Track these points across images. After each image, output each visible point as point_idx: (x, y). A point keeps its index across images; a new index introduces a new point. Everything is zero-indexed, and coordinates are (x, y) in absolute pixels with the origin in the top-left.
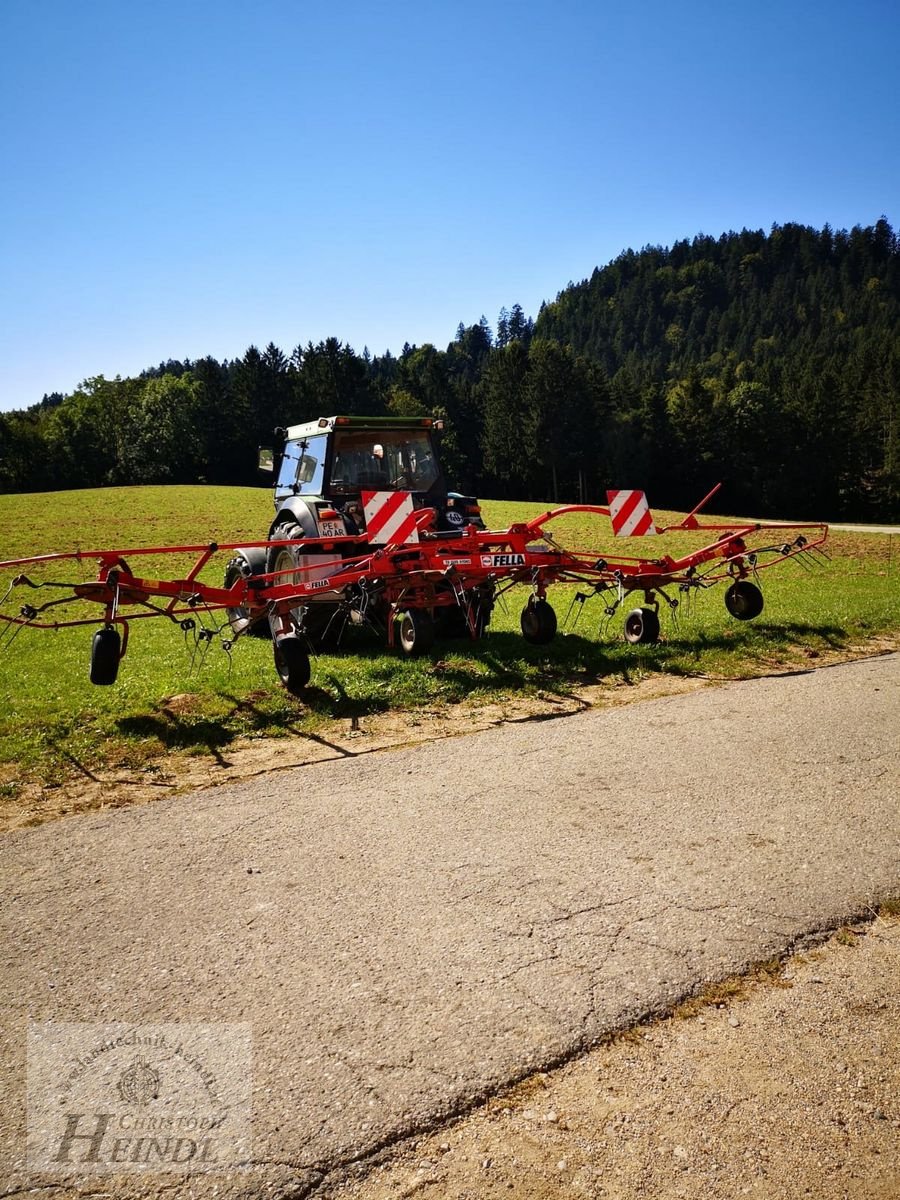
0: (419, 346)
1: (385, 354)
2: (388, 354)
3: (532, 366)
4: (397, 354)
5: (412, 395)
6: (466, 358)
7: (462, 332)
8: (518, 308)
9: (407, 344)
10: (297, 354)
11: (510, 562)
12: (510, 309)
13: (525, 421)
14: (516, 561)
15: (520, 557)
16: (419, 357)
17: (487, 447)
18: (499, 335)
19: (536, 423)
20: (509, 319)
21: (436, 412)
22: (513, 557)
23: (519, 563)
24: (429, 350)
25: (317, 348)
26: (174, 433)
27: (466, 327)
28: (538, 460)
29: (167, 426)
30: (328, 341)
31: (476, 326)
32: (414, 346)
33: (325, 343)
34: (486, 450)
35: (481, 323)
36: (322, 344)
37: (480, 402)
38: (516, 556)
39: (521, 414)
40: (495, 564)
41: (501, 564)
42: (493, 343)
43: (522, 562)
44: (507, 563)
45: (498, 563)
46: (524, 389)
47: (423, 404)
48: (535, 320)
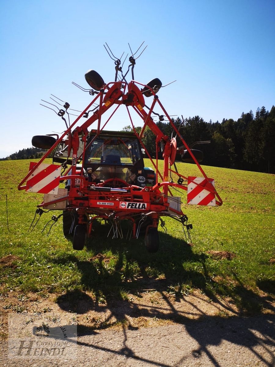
0: (228, 119)
1: (217, 121)
2: (218, 122)
3: (264, 126)
4: (221, 122)
5: (220, 134)
6: (244, 123)
7: (243, 115)
8: (264, 108)
9: (224, 119)
10: (185, 121)
11: (137, 207)
12: (261, 108)
13: (259, 144)
14: (141, 207)
15: (144, 205)
16: (227, 123)
17: (245, 152)
18: (256, 116)
19: (263, 145)
20: (260, 111)
21: (228, 140)
22: (140, 205)
23: (142, 208)
24: (231, 121)
25: (192, 119)
26: (147, 143)
27: (245, 114)
28: (263, 158)
29: (145, 141)
30: (196, 117)
31: (248, 113)
32: (227, 119)
33: (195, 117)
34: (245, 153)
35: (250, 112)
36: (194, 118)
37: (245, 138)
38: (142, 204)
39: (259, 142)
40: (128, 207)
41: (131, 207)
42: (253, 119)
43: (145, 208)
44: (135, 207)
45: (130, 207)
46: (260, 134)
47: (224, 137)
48: (269, 111)
